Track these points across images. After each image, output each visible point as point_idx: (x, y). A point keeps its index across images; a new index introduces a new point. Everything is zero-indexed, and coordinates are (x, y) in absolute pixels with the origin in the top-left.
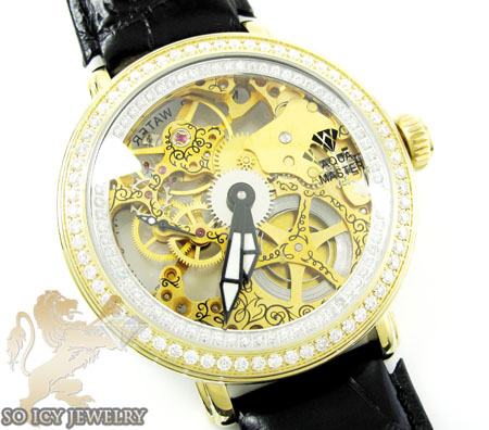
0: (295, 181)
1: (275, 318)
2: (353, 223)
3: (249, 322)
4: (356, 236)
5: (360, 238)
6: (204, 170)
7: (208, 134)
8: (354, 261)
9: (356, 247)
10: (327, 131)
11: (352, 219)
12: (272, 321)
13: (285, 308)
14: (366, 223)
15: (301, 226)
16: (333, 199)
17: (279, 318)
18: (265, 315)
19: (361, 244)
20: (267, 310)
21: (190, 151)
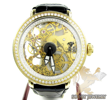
0: (62, 49)
1: (47, 74)
2: (70, 62)
3: (42, 73)
4: (69, 64)
5: (70, 65)
6: (45, 40)
7: (49, 33)
8: (67, 69)
9: (68, 67)
10: (72, 42)
11: (70, 61)
12: (46, 74)
13: (50, 73)
14: (72, 63)
15: (59, 58)
16: (68, 56)
17: (48, 74)
18: (45, 72)
19: (69, 66)
20: (46, 72)
21: (44, 35)
